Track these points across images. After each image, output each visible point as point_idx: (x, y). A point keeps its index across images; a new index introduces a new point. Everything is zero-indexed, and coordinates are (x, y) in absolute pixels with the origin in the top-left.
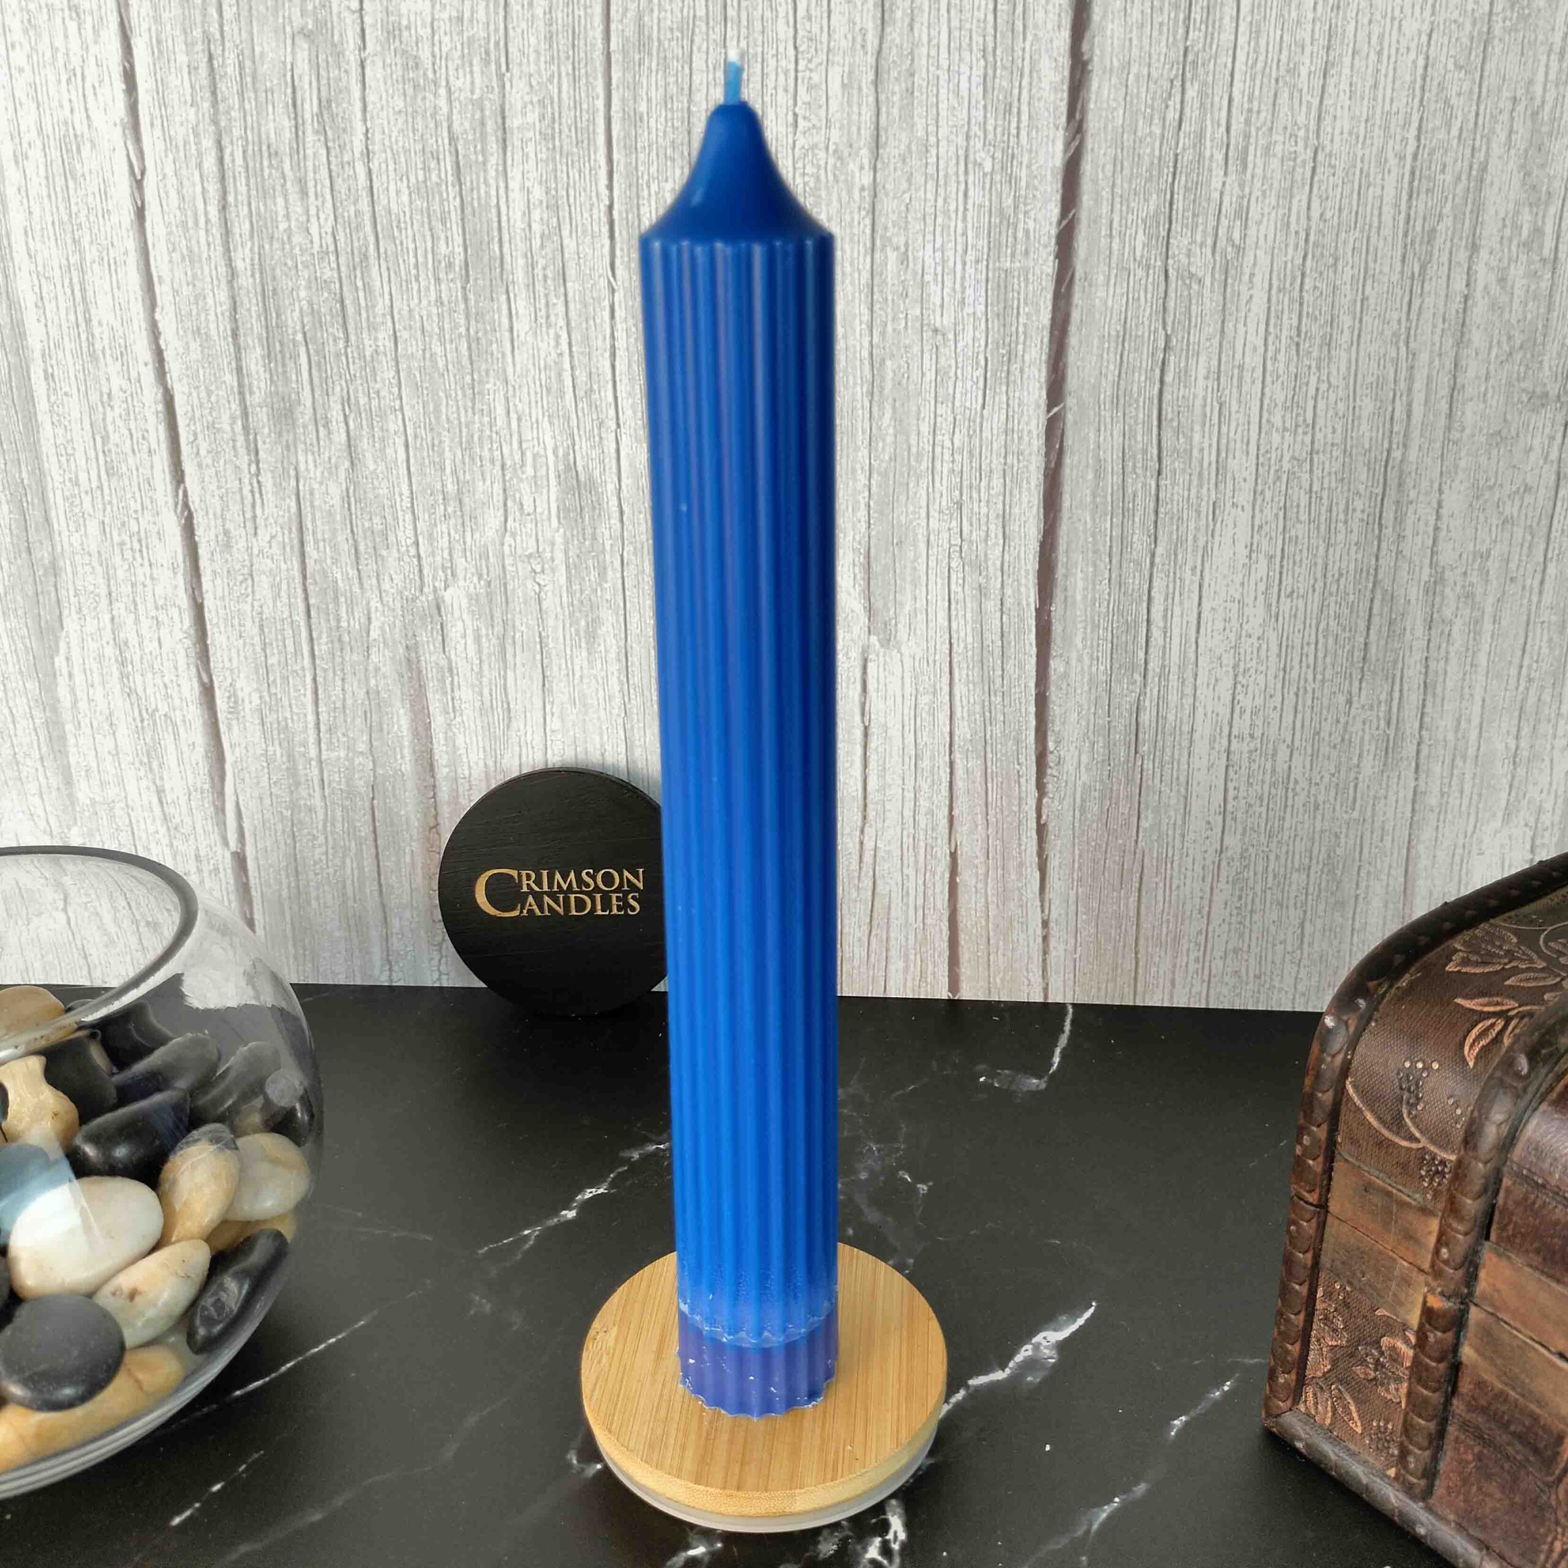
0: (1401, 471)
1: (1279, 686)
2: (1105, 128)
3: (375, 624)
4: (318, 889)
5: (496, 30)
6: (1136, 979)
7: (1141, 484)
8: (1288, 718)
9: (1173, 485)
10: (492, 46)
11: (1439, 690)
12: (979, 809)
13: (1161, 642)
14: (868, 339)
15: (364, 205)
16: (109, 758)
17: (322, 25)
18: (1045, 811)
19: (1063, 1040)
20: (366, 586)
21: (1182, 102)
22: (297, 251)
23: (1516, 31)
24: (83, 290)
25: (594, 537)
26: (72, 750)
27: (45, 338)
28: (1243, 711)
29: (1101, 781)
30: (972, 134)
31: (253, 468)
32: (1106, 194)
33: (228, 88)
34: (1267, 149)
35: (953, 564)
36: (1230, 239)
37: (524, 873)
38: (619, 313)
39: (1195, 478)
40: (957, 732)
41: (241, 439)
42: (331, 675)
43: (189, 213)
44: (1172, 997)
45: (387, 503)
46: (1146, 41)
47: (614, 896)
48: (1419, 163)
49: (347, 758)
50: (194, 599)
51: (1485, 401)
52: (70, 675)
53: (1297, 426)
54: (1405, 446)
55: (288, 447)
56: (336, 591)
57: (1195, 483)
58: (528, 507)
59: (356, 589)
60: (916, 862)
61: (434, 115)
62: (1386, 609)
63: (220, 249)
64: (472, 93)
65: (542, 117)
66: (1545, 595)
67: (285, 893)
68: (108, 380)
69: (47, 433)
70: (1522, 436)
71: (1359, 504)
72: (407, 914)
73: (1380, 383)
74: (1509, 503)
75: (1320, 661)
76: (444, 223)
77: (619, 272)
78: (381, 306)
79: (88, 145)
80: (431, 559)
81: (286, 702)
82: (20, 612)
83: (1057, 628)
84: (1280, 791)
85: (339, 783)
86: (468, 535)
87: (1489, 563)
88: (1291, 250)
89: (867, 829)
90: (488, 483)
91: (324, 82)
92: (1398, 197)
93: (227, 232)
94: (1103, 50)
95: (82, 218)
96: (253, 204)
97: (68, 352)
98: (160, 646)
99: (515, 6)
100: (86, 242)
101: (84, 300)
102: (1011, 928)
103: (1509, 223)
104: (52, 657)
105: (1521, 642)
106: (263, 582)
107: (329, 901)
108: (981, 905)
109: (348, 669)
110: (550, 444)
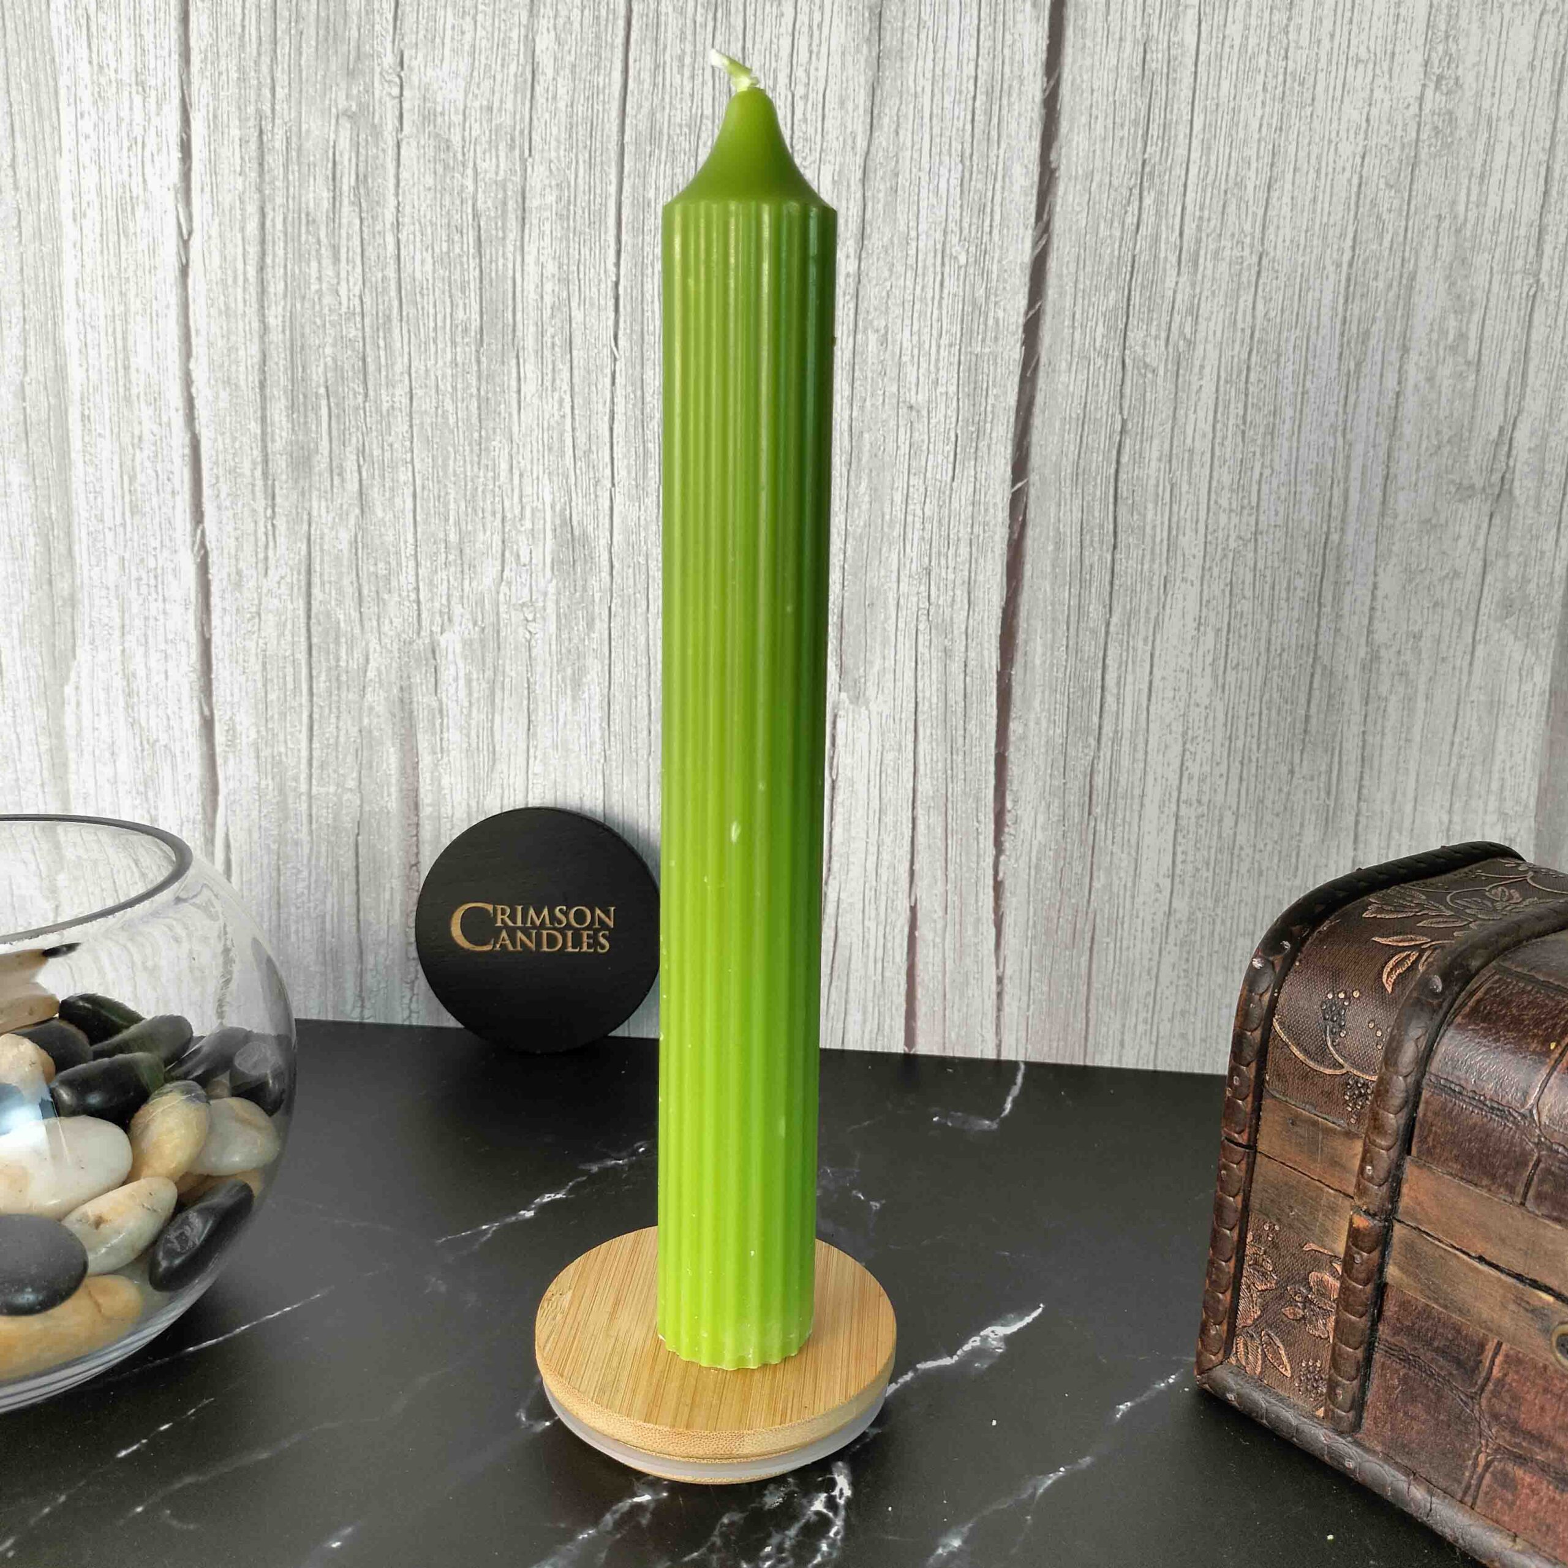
0: (1339, 554)
1: (1225, 754)
2: (1070, 229)
3: (373, 664)
4: (297, 922)
5: (522, 119)
6: (1086, 1039)
7: (1097, 557)
8: (1234, 785)
9: (1128, 558)
10: (517, 133)
11: (1375, 764)
12: (940, 864)
13: (1114, 707)
14: (848, 412)
15: (391, 273)
16: (107, 786)
17: (364, 108)
18: (1001, 868)
19: (1015, 1091)
20: (367, 624)
21: (1140, 208)
22: (326, 311)
23: (1441, 156)
24: (125, 339)
25: (585, 589)
26: (72, 777)
27: (85, 382)
28: (1190, 778)
29: (1057, 841)
30: (949, 229)
31: (269, 512)
32: (1069, 289)
33: (274, 161)
35: (921, 627)
36: (1182, 333)
37: (499, 907)
38: (620, 380)
39: (1148, 552)
40: (920, 788)
41: (259, 483)
42: (327, 710)
43: (229, 272)
44: (1120, 1057)
45: (392, 550)
46: (1108, 153)
47: (585, 933)
48: (1353, 272)
49: (335, 794)
50: (203, 636)
51: (1416, 491)
52: (78, 704)
53: (1242, 508)
54: (1342, 529)
55: (303, 494)
56: (338, 631)
57: (1148, 558)
58: (525, 559)
59: (357, 631)
60: (878, 914)
61: (460, 193)
62: (1326, 684)
63: (255, 306)
64: (497, 174)
65: (559, 199)
66: (1474, 675)
67: (265, 926)
68: (140, 423)
69: (78, 472)
70: (1450, 524)
71: (1299, 582)
72: (383, 952)
73: (1318, 472)
74: (1439, 588)
75: (1263, 731)
76: (463, 292)
77: (622, 342)
78: (400, 365)
79: (142, 207)
80: (429, 605)
81: (281, 737)
82: (36, 641)
83: (1017, 691)
84: (1226, 856)
85: (327, 818)
86: (466, 583)
87: (1422, 644)
88: (1237, 344)
89: (832, 882)
90: (488, 533)
91: (362, 158)
92: (1335, 301)
93: (263, 291)
94: (1069, 159)
95: (131, 273)
96: (289, 266)
97: (105, 395)
98: (167, 678)
99: (540, 99)
100: (131, 295)
101: (125, 348)
102: (967, 983)
103: (1436, 328)
104: (62, 686)
105: (1453, 720)
106: (270, 620)
107: (308, 935)
108: (938, 959)
109: (343, 707)
110: (548, 500)
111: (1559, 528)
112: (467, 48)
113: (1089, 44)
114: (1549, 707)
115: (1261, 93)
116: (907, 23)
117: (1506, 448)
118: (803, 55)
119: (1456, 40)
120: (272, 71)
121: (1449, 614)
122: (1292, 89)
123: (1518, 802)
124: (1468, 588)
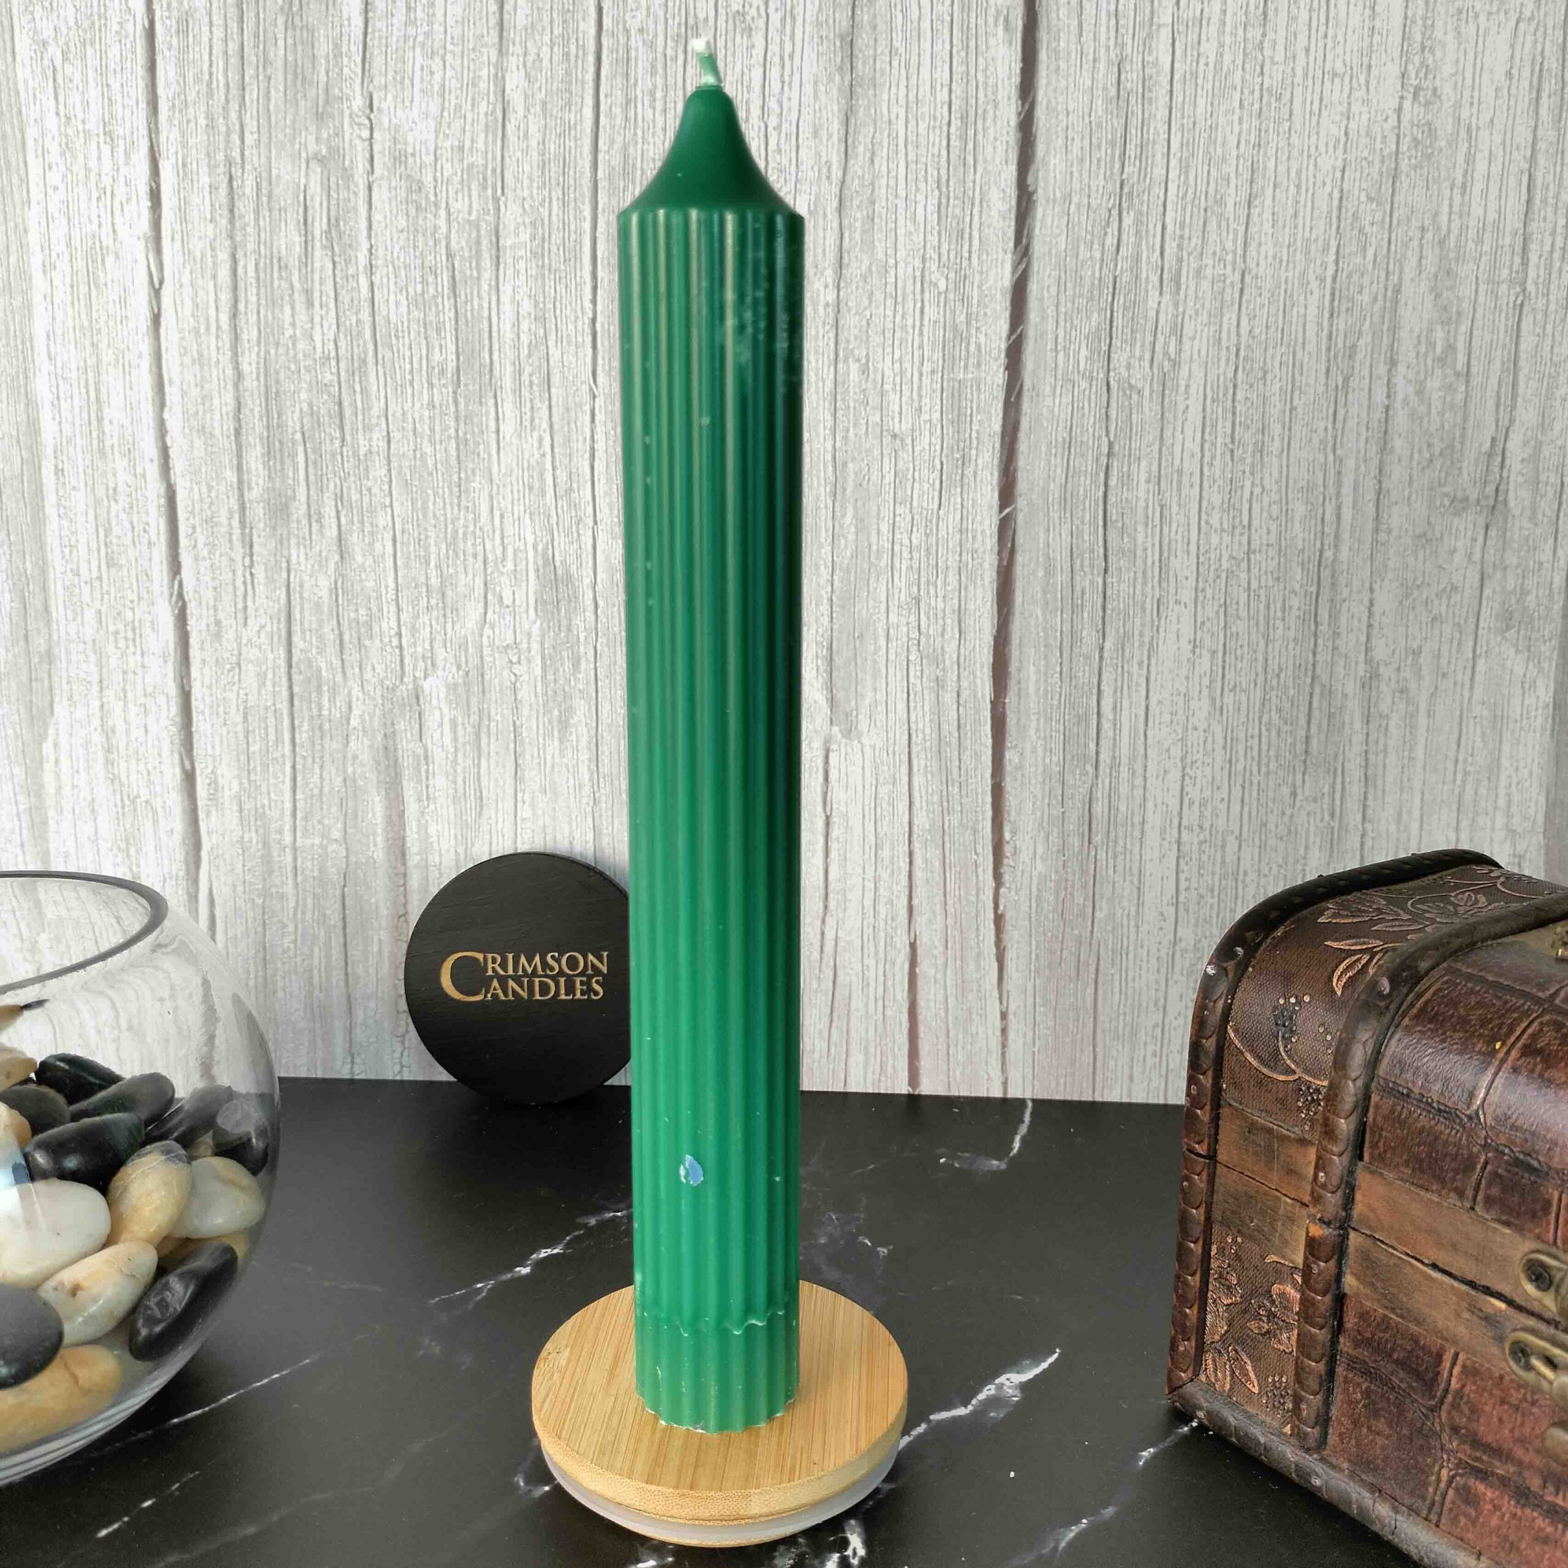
0: (1334, 572)
1: (1226, 778)
2: (1050, 250)
3: (356, 712)
4: (284, 978)
5: (494, 158)
6: (1094, 1073)
7: (1089, 580)
8: (1236, 808)
9: (1119, 582)
10: (489, 172)
11: (1380, 782)
12: (939, 898)
13: (1111, 733)
14: (831, 443)
15: (365, 316)
16: (88, 844)
17: (334, 150)
18: (1002, 901)
19: (1023, 1129)
20: (349, 673)
21: (1119, 229)
22: (300, 356)
23: (1421, 168)
24: (97, 390)
25: (569, 629)
26: (52, 836)
27: (58, 435)
28: (1191, 803)
29: (1057, 872)
30: (927, 256)
31: (247, 561)
32: (1051, 312)
33: (244, 207)
34: (1199, 272)
35: (912, 658)
36: (1166, 354)
37: (490, 956)
38: (600, 417)
39: (1140, 575)
40: (916, 822)
41: (237, 532)
42: (310, 760)
43: (202, 320)
44: (1130, 1091)
45: (373, 595)
46: (1085, 175)
48: (1338, 285)
49: (321, 846)
50: (183, 688)
51: (1409, 505)
52: (57, 761)
53: (1234, 527)
54: (1336, 546)
55: (281, 541)
56: (319, 677)
57: (1140, 581)
58: (507, 600)
59: (339, 678)
60: (877, 952)
61: (433, 235)
62: (1325, 704)
63: (229, 353)
64: (470, 213)
65: (533, 238)
66: (1476, 691)
67: (252, 983)
68: (115, 475)
69: (53, 526)
70: (1446, 537)
71: (1295, 602)
72: (372, 1005)
73: (1309, 488)
74: (1436, 602)
75: (1264, 754)
76: (438, 331)
77: (601, 379)
78: (377, 409)
79: (112, 257)
80: (412, 650)
81: (264, 788)
82: (13, 698)
83: (1011, 719)
84: (1230, 883)
85: (312, 871)
86: (449, 626)
87: (1422, 660)
88: (1223, 363)
89: (828, 920)
90: (470, 576)
91: (334, 202)
92: (1320, 316)
93: (236, 338)
94: (1046, 182)
95: (102, 322)
96: (262, 313)
97: (79, 450)
98: (146, 731)
99: (511, 137)
100: (103, 346)
101: (98, 399)
102: (971, 1020)
103: (1423, 339)
104: (40, 744)
105: (1456, 736)
106: (250, 671)
107: (296, 992)
108: (940, 996)
109: (327, 758)
110: (530, 540)
111: (1556, 539)
112: (436, 88)
113: (1063, 66)
114: (1554, 719)
115: (1237, 110)
116: (879, 51)
117: (1499, 459)
118: (776, 87)
119: (1432, 51)
120: (240, 117)
121: (1447, 629)
122: (1269, 104)
123: (1526, 819)
124: (1466, 602)
